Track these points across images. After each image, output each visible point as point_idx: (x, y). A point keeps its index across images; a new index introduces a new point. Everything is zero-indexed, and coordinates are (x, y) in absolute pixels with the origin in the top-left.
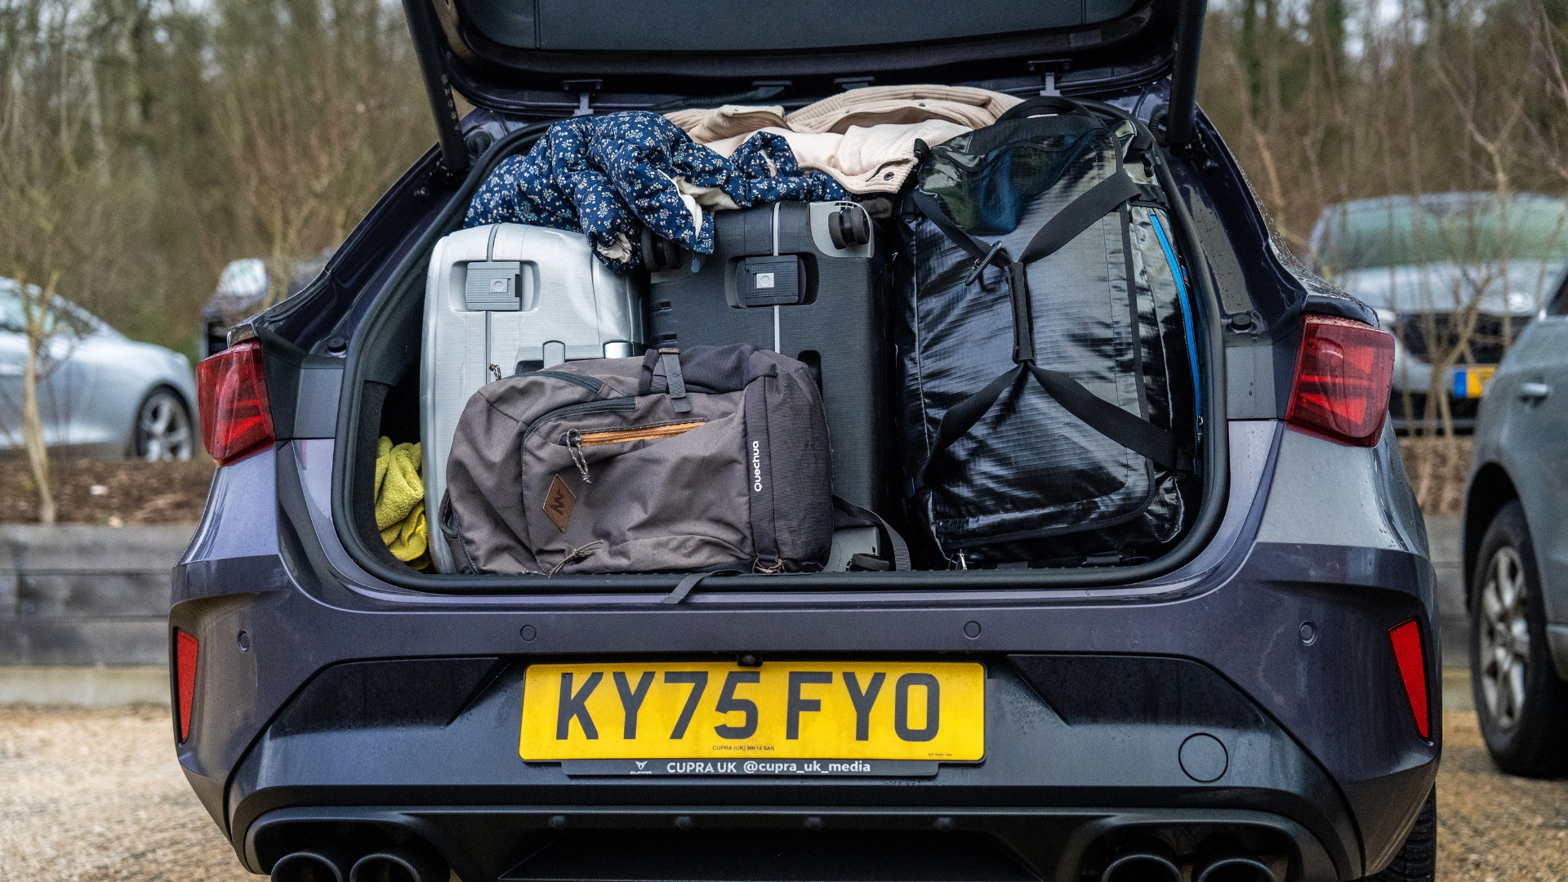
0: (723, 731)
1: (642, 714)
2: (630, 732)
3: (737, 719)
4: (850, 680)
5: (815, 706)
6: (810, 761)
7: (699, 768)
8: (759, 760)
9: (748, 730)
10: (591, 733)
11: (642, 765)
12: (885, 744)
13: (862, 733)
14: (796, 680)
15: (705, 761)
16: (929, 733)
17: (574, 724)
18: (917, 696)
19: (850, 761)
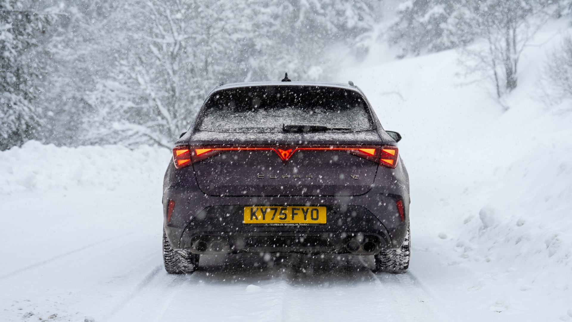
0: (281, 219)
1: (266, 215)
2: (264, 219)
3: (283, 216)
4: (303, 209)
5: (297, 214)
6: (296, 224)
7: (277, 225)
8: (287, 223)
9: (285, 218)
10: (257, 218)
11: (266, 224)
12: (309, 221)
13: (305, 219)
14: (293, 210)
15: (278, 224)
16: (317, 219)
17: (254, 217)
18: (315, 212)
19: (303, 224)
